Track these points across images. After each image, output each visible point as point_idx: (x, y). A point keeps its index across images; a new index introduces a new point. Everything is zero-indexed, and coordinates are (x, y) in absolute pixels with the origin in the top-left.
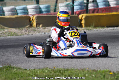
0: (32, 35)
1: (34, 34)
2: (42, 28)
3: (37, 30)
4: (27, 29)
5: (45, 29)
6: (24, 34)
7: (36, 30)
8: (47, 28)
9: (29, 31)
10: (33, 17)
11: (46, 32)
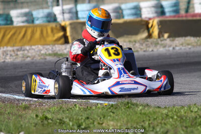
0: (152, 51)
1: (155, 50)
2: (168, 40)
3: (160, 42)
4: (144, 42)
5: (173, 40)
6: (139, 50)
7: (158, 44)
8: (177, 39)
9: (146, 45)
10: (153, 22)
11: (176, 46)
